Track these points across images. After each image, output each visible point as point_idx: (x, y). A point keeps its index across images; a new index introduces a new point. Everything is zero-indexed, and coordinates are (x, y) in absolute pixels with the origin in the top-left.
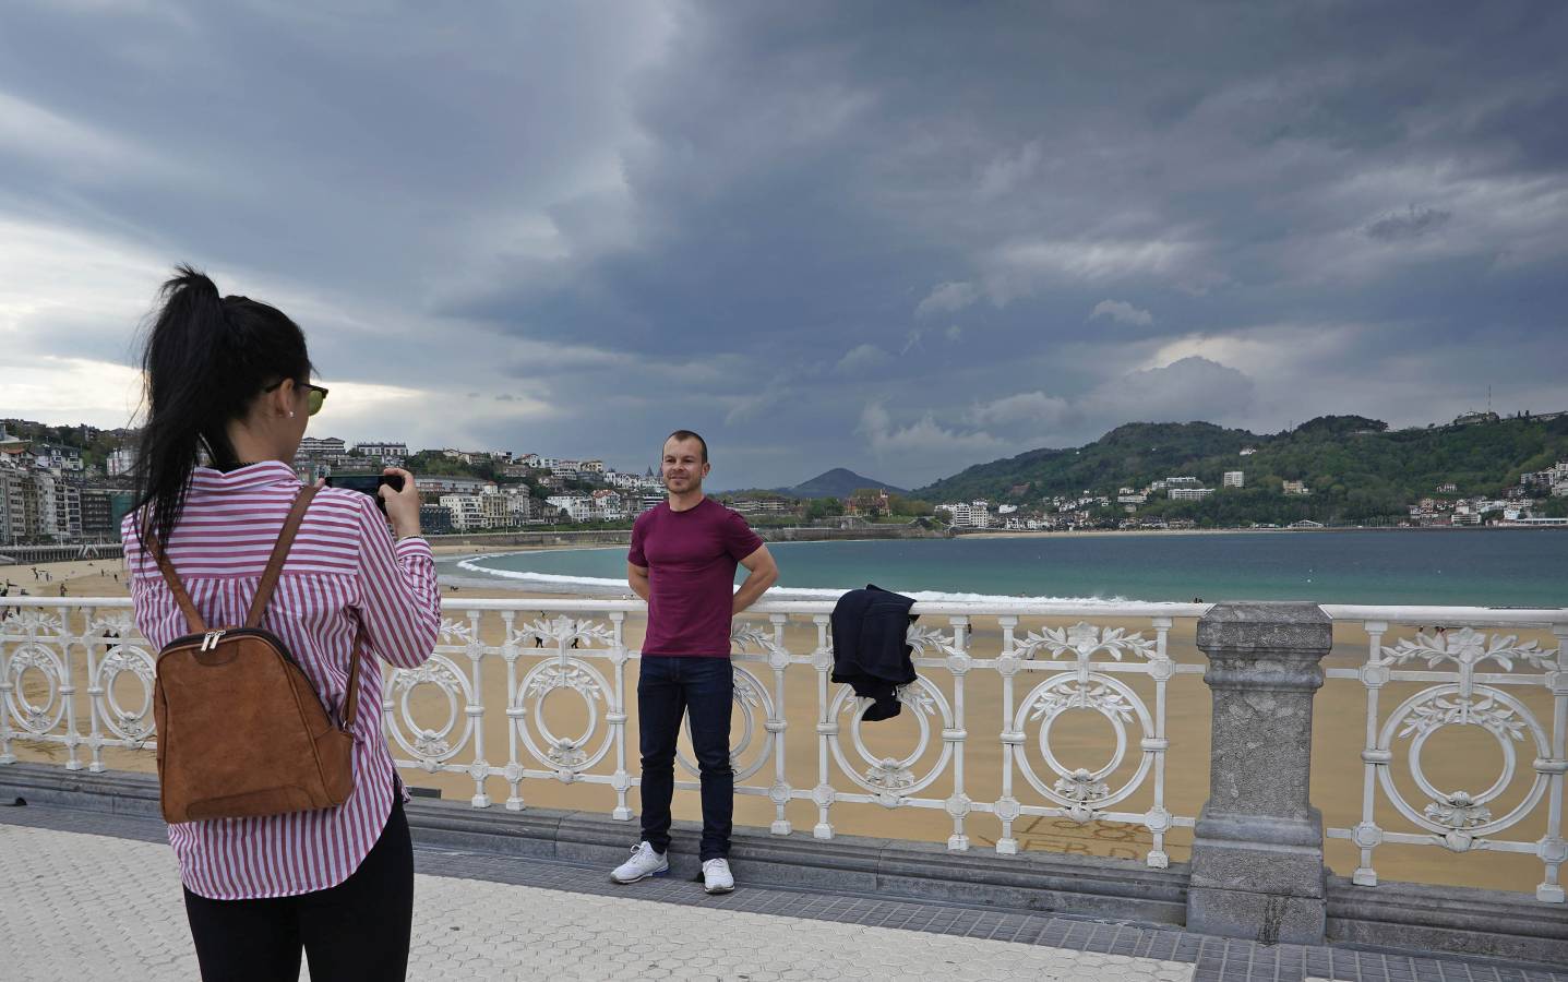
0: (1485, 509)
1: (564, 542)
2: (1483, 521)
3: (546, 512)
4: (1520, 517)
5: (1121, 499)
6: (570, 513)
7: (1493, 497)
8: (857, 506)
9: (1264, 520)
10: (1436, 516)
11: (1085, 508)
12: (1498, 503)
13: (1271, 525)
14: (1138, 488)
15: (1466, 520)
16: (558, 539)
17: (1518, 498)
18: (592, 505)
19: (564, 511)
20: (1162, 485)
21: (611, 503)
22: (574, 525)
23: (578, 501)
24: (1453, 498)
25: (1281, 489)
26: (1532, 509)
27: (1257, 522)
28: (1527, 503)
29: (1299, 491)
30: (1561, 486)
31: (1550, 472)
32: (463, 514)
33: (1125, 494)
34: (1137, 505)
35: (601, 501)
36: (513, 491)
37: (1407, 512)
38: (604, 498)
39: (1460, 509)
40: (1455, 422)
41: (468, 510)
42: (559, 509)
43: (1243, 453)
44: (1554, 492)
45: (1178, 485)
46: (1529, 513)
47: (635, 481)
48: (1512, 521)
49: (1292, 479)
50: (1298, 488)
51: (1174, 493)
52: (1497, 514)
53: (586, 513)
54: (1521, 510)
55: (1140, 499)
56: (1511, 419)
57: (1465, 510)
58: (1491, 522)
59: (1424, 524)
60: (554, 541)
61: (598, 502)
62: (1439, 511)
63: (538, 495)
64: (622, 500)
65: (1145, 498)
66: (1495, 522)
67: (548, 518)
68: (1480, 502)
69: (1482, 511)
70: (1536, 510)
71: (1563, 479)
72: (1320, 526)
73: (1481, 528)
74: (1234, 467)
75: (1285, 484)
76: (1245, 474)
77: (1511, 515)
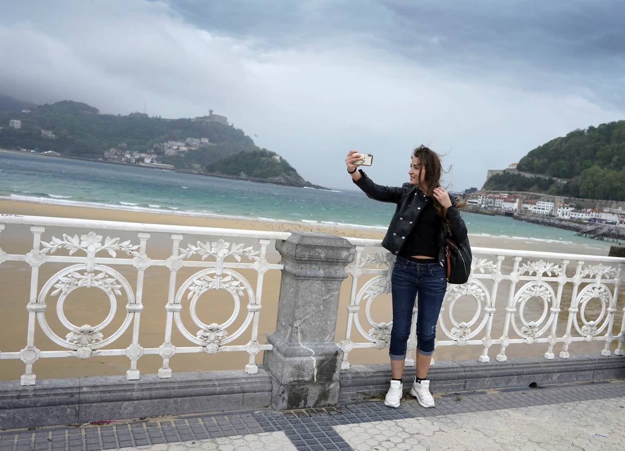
0: (137, 157)
2: (136, 161)
4: (151, 162)
7: (141, 152)
9: (29, 148)
10: (116, 157)
12: (143, 155)
13: (32, 151)
15: (128, 161)
17: (151, 154)
24: (124, 150)
25: (40, 133)
27: (25, 148)
28: (155, 156)
29: (50, 135)
30: (168, 151)
31: (165, 144)
37: (103, 154)
39: (126, 156)
43: (24, 111)
44: (166, 153)
46: (154, 161)
48: (147, 164)
49: (47, 129)
50: (50, 134)
52: (142, 160)
54: (152, 159)
56: (153, 118)
57: (128, 156)
58: (138, 163)
59: (109, 160)
62: (118, 155)
66: (140, 163)
68: (135, 153)
69: (136, 157)
70: (158, 160)
71: (170, 148)
72: (59, 154)
73: (134, 165)
74: (17, 118)
75: (43, 131)
76: (22, 122)
77: (148, 161)
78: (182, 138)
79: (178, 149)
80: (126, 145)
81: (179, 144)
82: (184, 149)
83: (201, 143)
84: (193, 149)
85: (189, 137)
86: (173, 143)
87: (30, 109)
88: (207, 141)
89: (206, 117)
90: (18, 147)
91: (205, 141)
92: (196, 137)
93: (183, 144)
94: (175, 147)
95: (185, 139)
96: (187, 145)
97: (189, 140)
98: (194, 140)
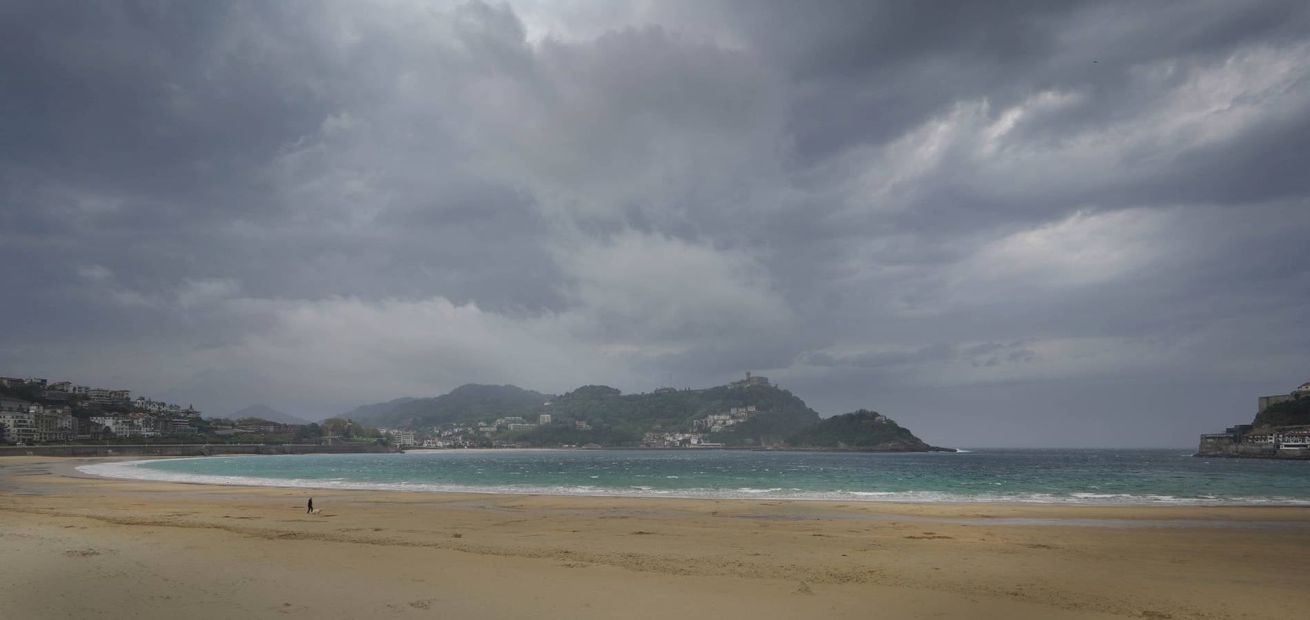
0: (681, 438)
1: (115, 453)
2: (681, 444)
3: (92, 429)
4: (698, 443)
5: (481, 429)
6: (113, 429)
7: (682, 432)
8: (332, 430)
9: (570, 443)
10: (657, 441)
11: (458, 434)
12: (686, 435)
13: (574, 447)
14: (490, 423)
15: (672, 444)
16: (110, 451)
17: (696, 433)
18: (131, 425)
19: (108, 428)
20: (503, 421)
21: (147, 423)
22: (121, 440)
23: (120, 421)
24: (661, 432)
25: (575, 425)
26: (703, 438)
28: (700, 435)
29: (585, 427)
30: (715, 427)
31: (707, 419)
32: (16, 429)
33: (482, 426)
34: (492, 433)
35: (139, 422)
36: (59, 411)
37: (641, 441)
38: (141, 420)
39: (668, 438)
40: (655, 392)
41: (20, 426)
42: (104, 427)
43: (546, 404)
44: (712, 430)
45: (514, 422)
46: (702, 441)
47: (161, 407)
48: (695, 445)
49: (581, 420)
50: (585, 425)
51: (511, 426)
52: (688, 441)
53: (126, 431)
54: (699, 439)
55: (494, 429)
56: (681, 391)
57: (671, 439)
58: (685, 445)
59: (652, 446)
60: (106, 452)
61: (136, 422)
62: (657, 439)
63: (82, 415)
64: (156, 422)
65: (496, 429)
66: (687, 445)
67: (94, 434)
68: (677, 435)
69: (679, 439)
70: (705, 440)
71: (715, 423)
72: (600, 447)
73: (679, 448)
74: (544, 412)
75: (577, 422)
76: (552, 416)
77: (694, 441)
78: (726, 410)
79: (724, 423)
80: (659, 426)
81: (723, 417)
82: (731, 422)
83: (749, 413)
84: (741, 421)
85: (733, 407)
86: (716, 417)
87: (552, 401)
88: (754, 410)
89: (742, 382)
90: (560, 443)
91: (752, 409)
92: (742, 407)
93: (728, 417)
94: (721, 422)
95: (729, 411)
96: (733, 417)
97: (733, 411)
98: (740, 410)
